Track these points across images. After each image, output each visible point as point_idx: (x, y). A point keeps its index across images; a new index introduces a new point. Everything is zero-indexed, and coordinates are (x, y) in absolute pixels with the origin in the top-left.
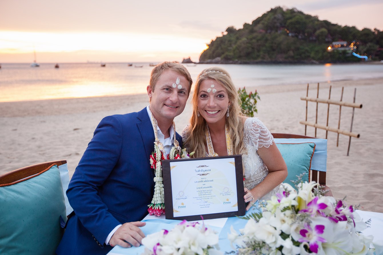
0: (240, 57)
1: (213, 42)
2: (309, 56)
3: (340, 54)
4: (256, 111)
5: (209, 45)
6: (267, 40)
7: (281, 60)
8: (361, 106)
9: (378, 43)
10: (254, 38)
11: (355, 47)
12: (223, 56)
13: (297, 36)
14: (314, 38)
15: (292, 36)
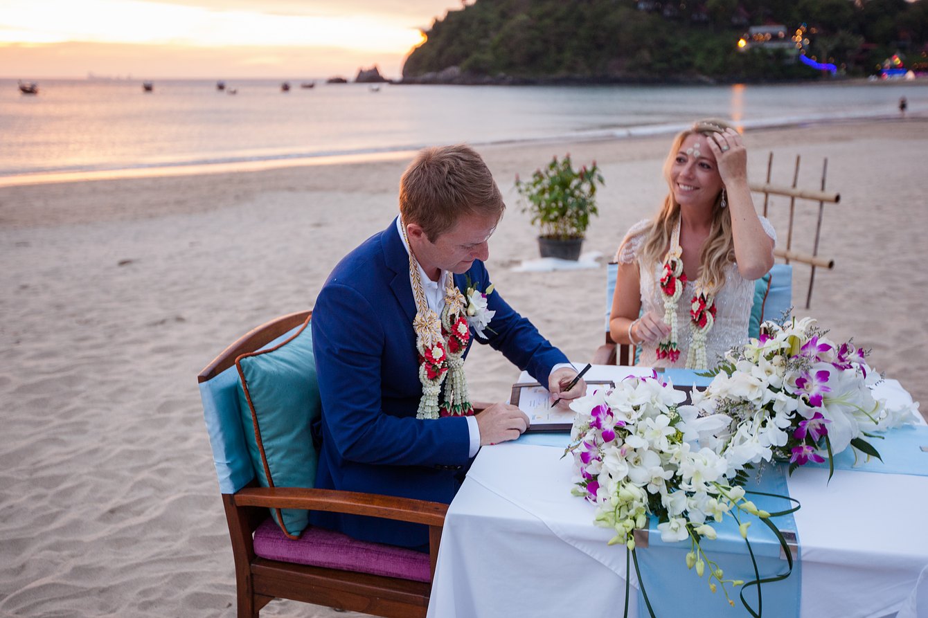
0: (510, 66)
1: (438, 25)
2: (689, 65)
3: (770, 57)
4: (594, 210)
5: (428, 33)
6: (581, 19)
7: (618, 74)
8: (837, 199)
9: (862, 30)
10: (547, 15)
11: (807, 41)
12: (466, 63)
13: (658, 10)
14: (704, 17)
15: (649, 11)
